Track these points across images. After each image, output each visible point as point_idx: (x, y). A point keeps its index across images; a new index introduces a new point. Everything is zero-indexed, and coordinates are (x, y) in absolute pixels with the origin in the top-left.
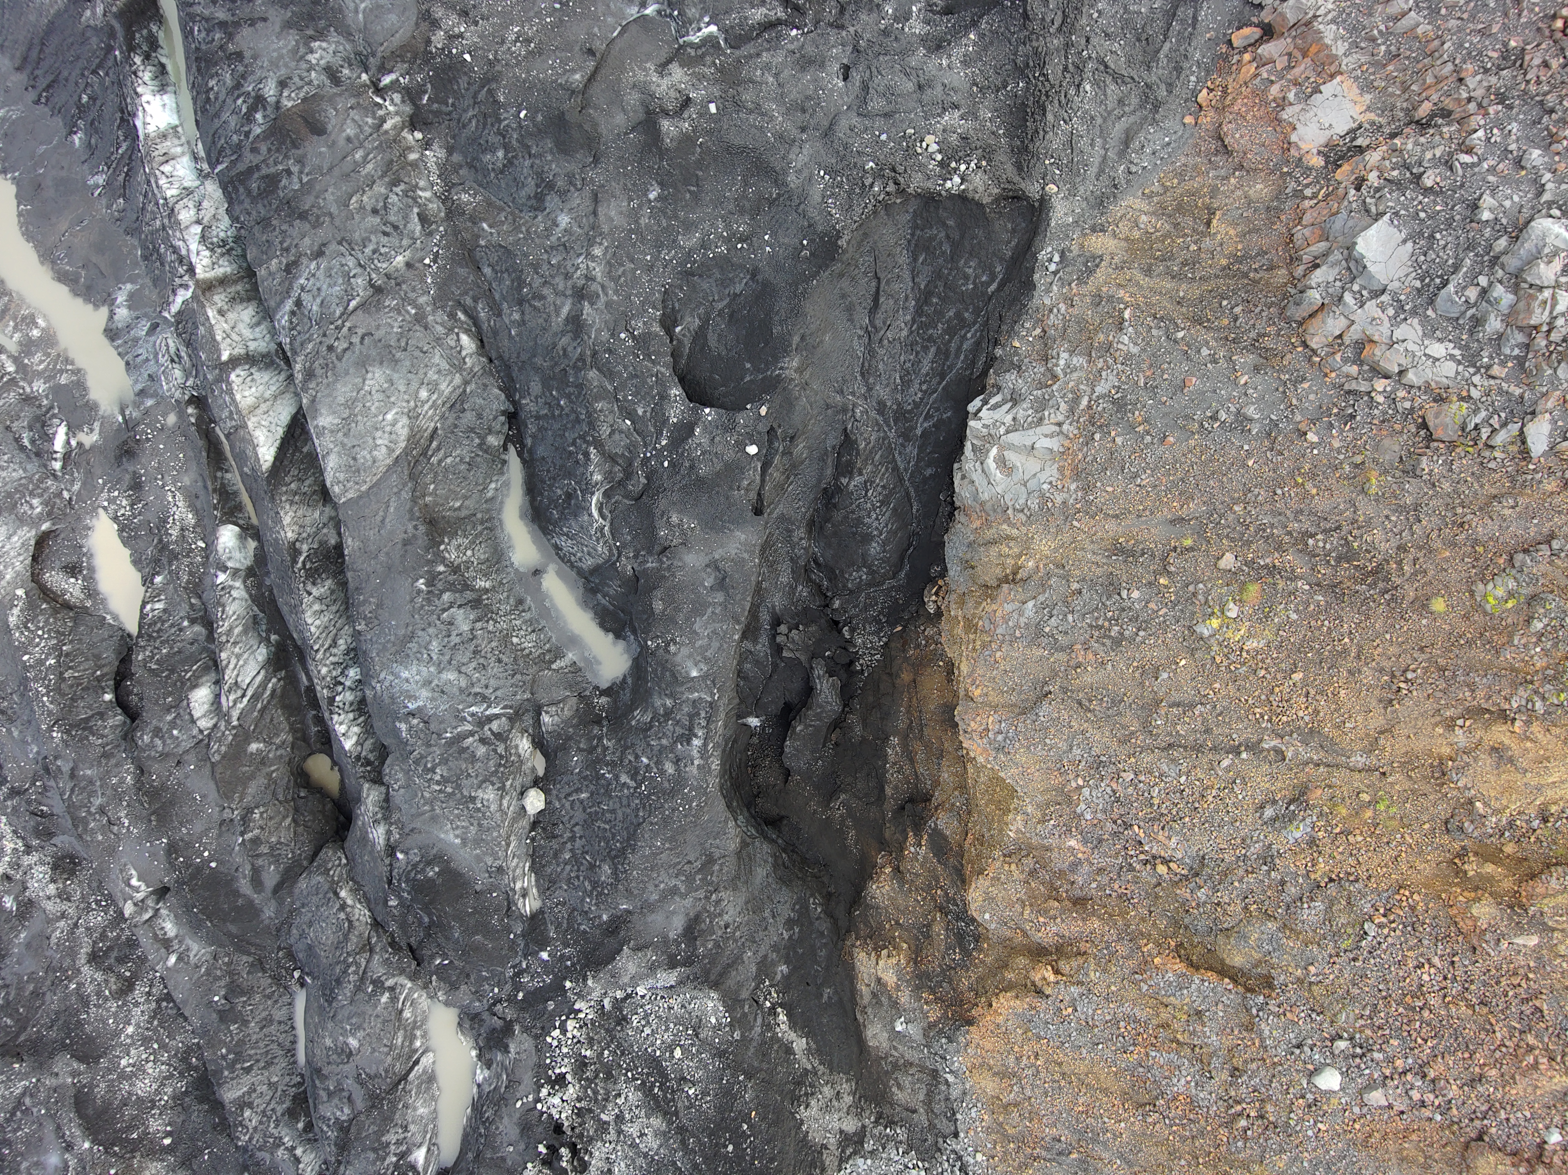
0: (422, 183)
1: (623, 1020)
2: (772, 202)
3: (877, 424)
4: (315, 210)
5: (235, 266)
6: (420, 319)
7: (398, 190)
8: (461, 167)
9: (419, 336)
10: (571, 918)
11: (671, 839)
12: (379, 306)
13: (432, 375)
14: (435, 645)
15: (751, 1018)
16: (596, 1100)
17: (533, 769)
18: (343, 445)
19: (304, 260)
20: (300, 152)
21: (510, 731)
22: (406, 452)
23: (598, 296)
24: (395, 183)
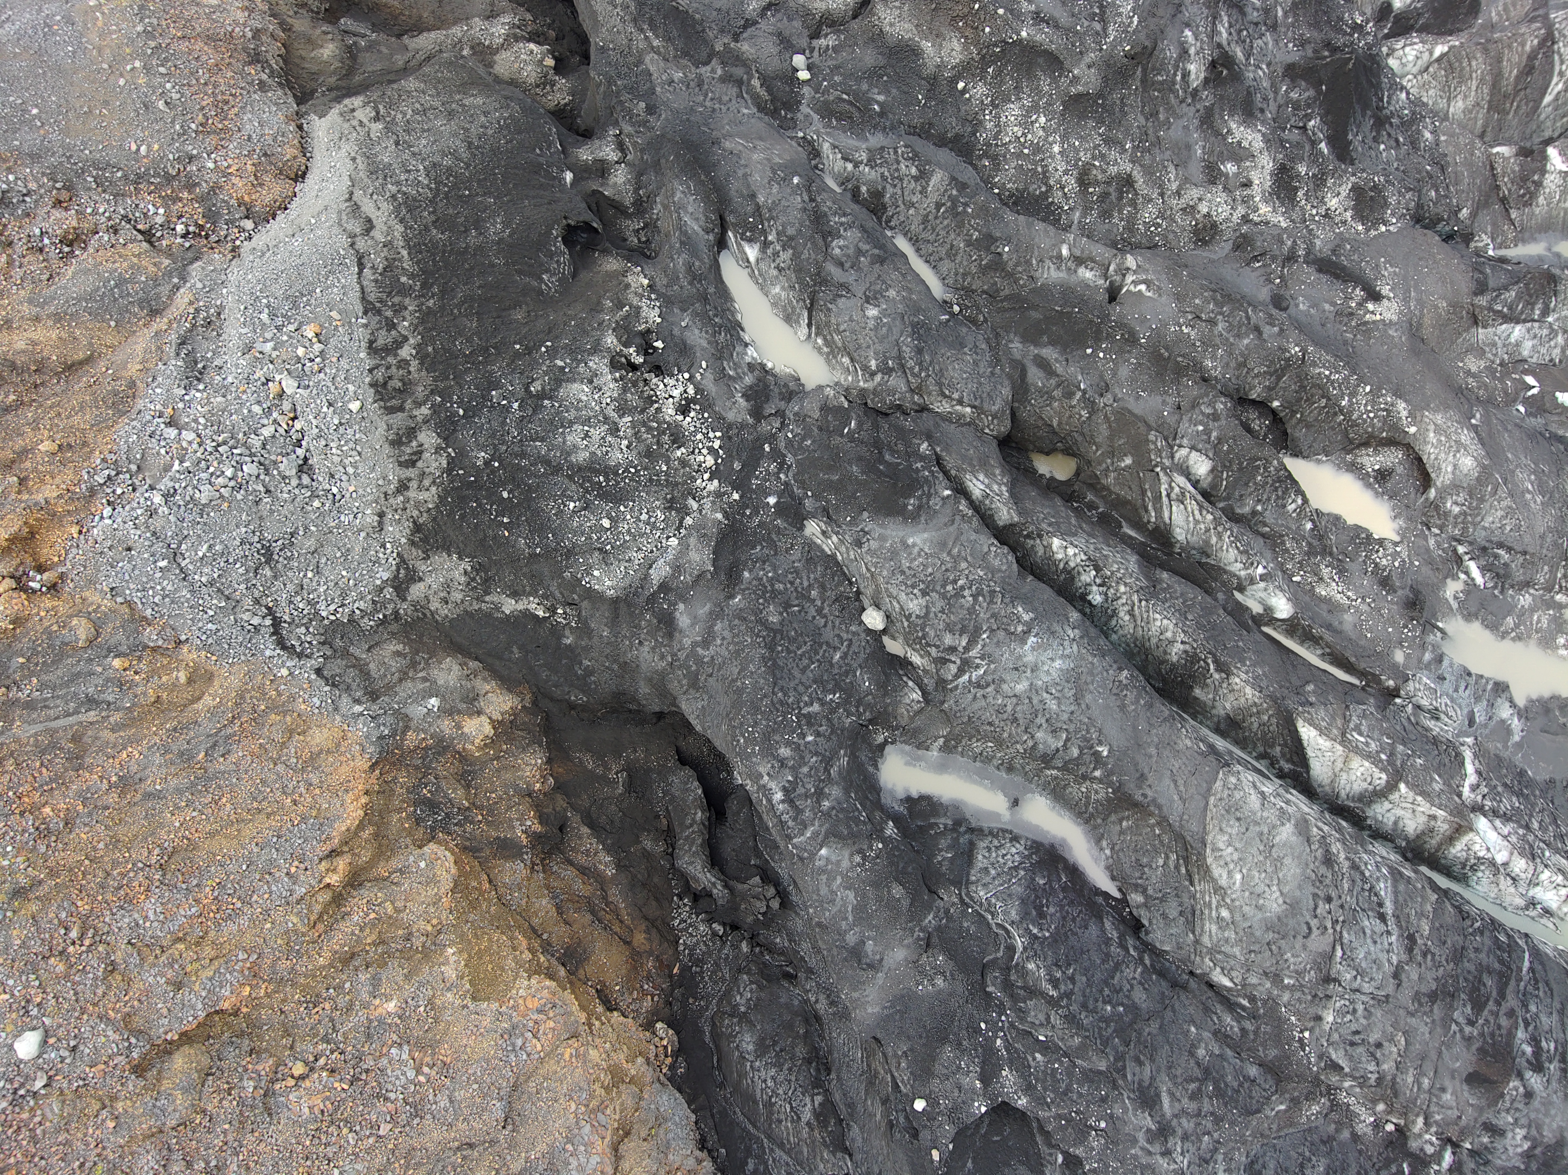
0: (1358, 1090)
1: (670, 505)
4: (1427, 1009)
5: (1450, 856)
6: (1276, 977)
7: (1374, 1075)
8: (1337, 1131)
9: (1266, 962)
10: (773, 545)
11: (740, 691)
12: (1317, 965)
13: (1230, 934)
14: (1053, 704)
15: (566, 593)
16: (644, 424)
17: (894, 638)
18: (1257, 823)
19: (1404, 957)
21: (938, 671)
22: (1201, 856)
23: (1149, 1142)
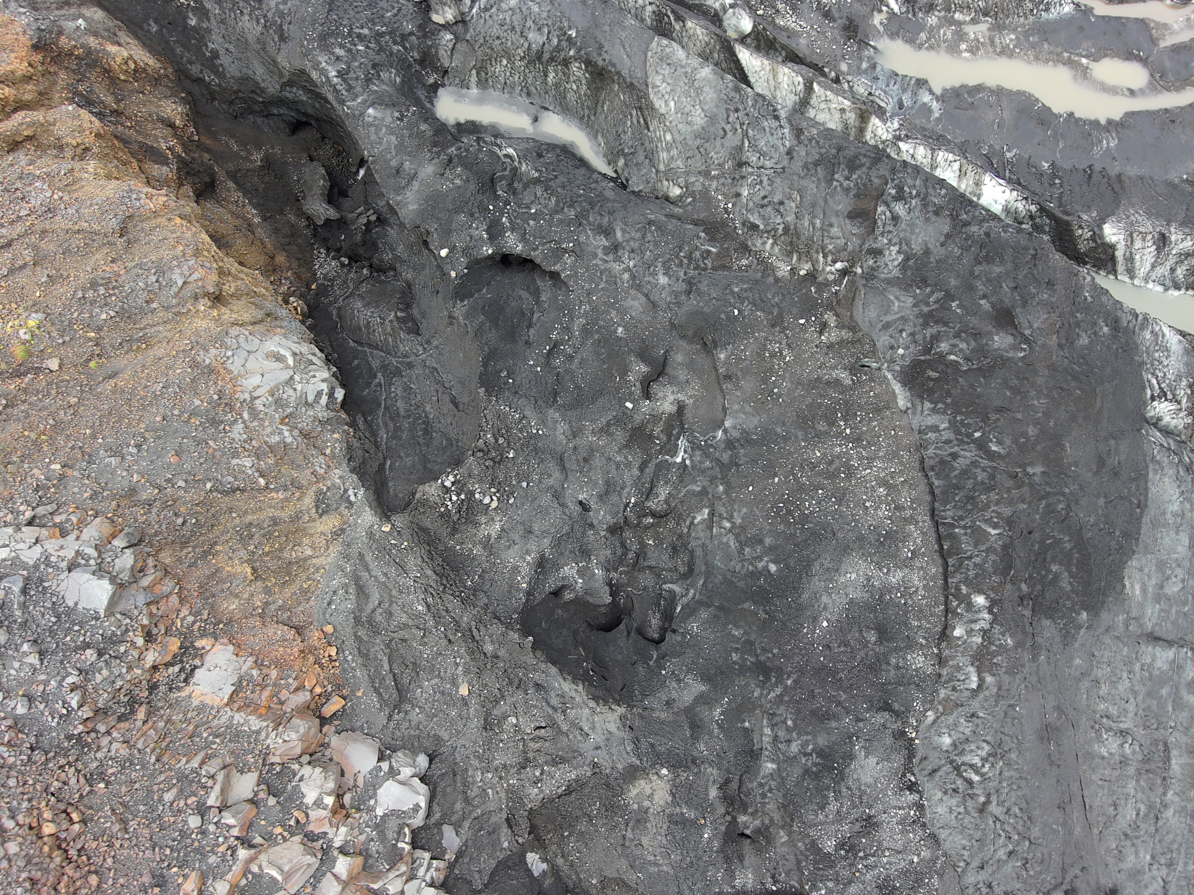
0: (775, 247)
2: (556, 394)
3: (406, 356)
4: (813, 172)
6: (706, 174)
7: (781, 227)
8: (762, 277)
9: (698, 164)
12: (732, 156)
13: (674, 152)
14: (536, 9)
17: (438, 12)
18: (682, 67)
19: (795, 142)
20: (852, 194)
22: (646, 96)
23: (605, 254)
24: (786, 230)
